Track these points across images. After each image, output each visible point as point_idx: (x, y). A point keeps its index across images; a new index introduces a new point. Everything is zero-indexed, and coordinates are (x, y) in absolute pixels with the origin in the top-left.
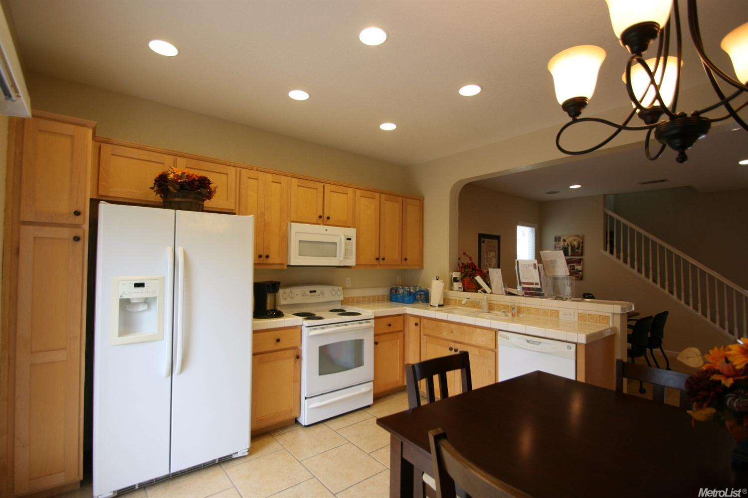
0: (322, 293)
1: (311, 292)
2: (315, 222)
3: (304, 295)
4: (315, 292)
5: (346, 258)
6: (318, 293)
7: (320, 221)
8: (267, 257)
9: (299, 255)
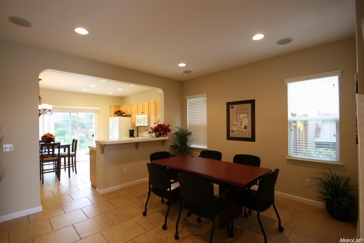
2: (141, 114)
5: (145, 123)
8: (134, 124)
9: (137, 123)
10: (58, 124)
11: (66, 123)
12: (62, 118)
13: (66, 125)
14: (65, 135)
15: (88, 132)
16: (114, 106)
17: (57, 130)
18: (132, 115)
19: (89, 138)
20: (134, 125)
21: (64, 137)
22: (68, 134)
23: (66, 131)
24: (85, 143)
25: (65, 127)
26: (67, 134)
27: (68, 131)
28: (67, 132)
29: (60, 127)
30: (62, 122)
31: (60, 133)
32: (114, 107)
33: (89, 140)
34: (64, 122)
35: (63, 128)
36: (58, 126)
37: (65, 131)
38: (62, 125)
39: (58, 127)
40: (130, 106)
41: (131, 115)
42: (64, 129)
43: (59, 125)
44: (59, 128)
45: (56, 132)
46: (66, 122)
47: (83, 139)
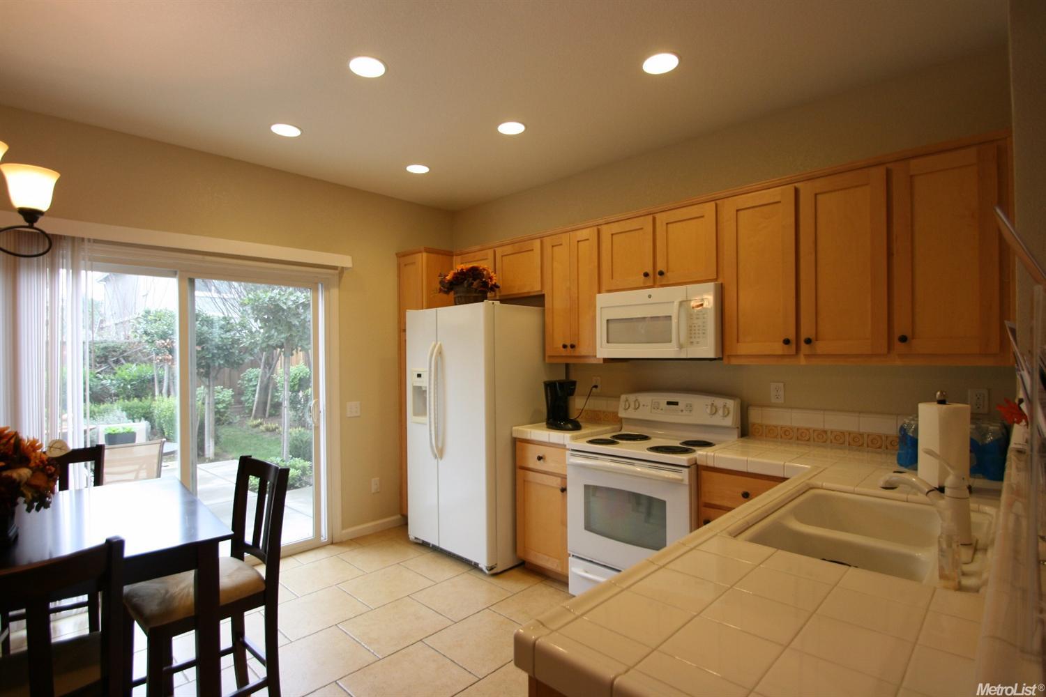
0: (690, 408)
1: (669, 403)
2: (642, 285)
3: (656, 407)
4: (676, 404)
5: (692, 343)
6: (681, 406)
7: (650, 281)
8: (573, 346)
9: (608, 342)
10: (125, 351)
11: (159, 342)
12: (139, 323)
13: (157, 354)
14: (153, 395)
15: (240, 381)
16: (428, 251)
17: (119, 372)
18: (546, 292)
19: (246, 405)
20: (569, 352)
21: (146, 402)
22: (164, 391)
23: (155, 376)
24: (230, 423)
25: (151, 360)
26: (161, 392)
27: (163, 377)
28: (161, 382)
29: (132, 362)
30: (140, 342)
31: (129, 387)
32: (425, 254)
33: (247, 411)
34: (147, 341)
35: (144, 365)
36: (124, 358)
37: (153, 379)
38: (140, 354)
39: (123, 361)
40: (537, 243)
41: (543, 296)
42: (147, 370)
43: (125, 354)
44: (127, 365)
45: (114, 382)
46: (155, 337)
47: (224, 407)
